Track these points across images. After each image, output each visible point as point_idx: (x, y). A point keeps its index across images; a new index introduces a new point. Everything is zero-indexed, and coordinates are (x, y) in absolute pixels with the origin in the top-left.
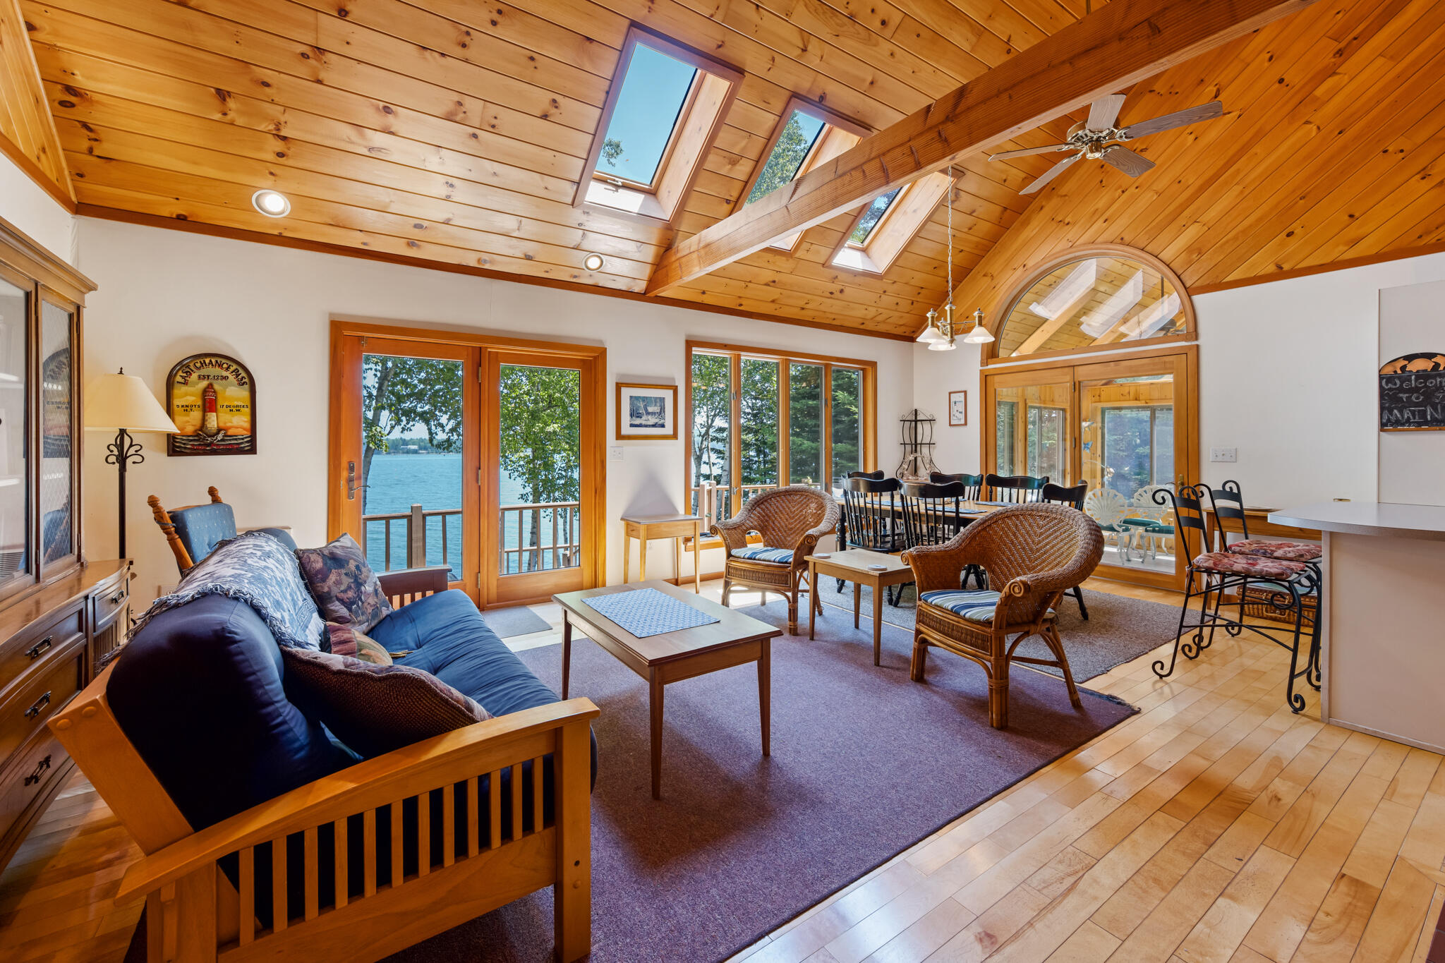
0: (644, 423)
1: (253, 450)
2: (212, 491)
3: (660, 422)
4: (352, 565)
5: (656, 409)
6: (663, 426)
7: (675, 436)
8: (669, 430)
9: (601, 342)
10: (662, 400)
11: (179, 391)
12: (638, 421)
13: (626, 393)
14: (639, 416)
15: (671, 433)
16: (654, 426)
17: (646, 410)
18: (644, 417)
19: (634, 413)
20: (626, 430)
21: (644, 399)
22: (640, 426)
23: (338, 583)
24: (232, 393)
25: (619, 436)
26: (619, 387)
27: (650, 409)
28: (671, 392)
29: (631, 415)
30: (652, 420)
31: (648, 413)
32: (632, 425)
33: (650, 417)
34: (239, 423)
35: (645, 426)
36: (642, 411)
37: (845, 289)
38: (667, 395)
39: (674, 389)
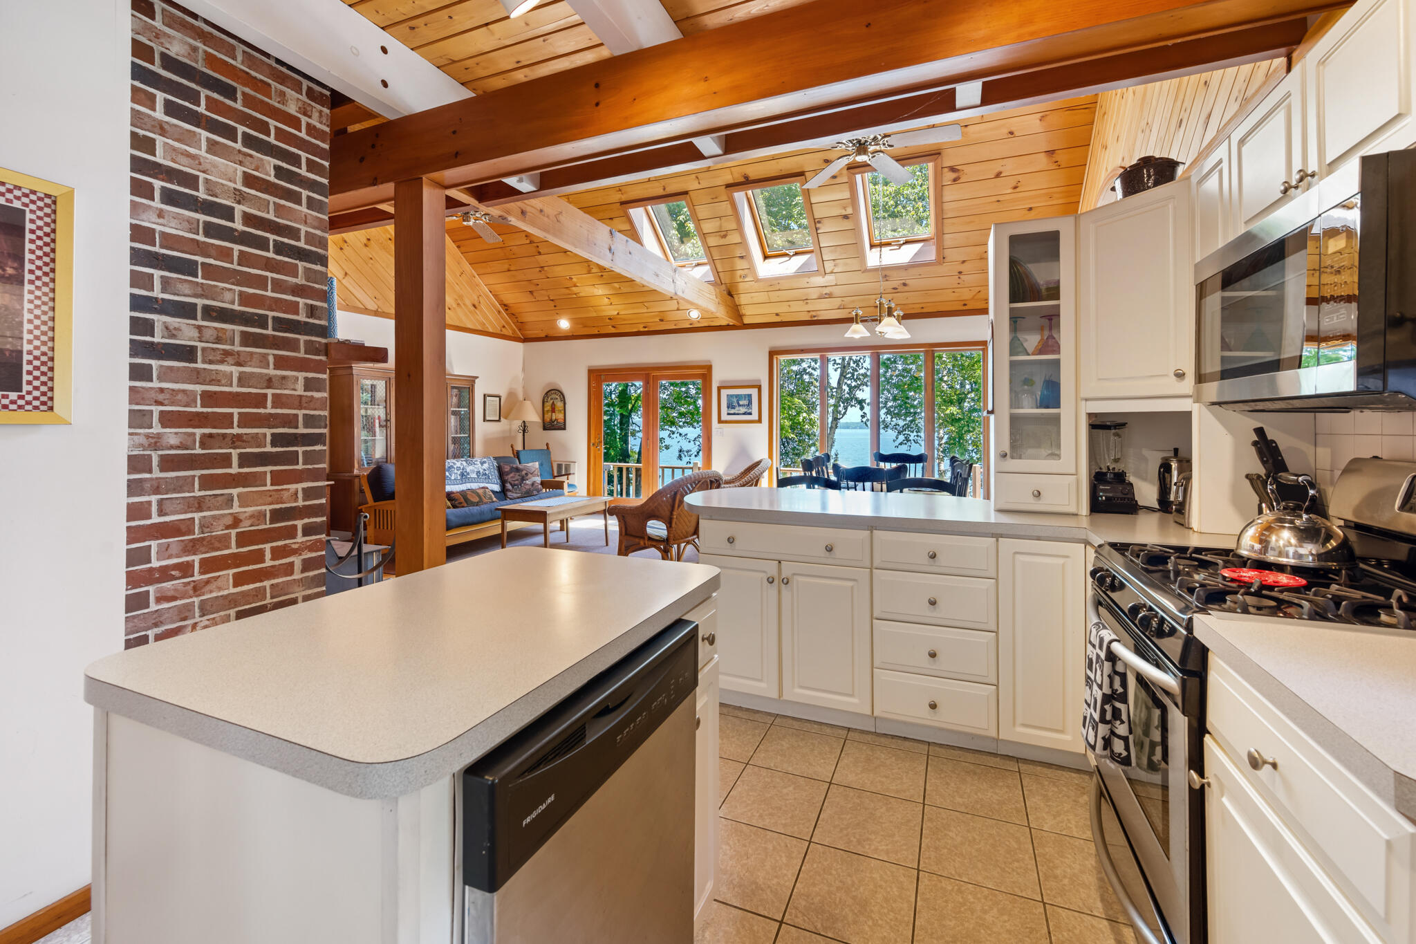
0: (737, 412)
1: (564, 429)
2: (547, 444)
3: (748, 411)
4: (524, 473)
5: (746, 402)
6: (750, 414)
7: (760, 421)
8: (755, 416)
9: (709, 361)
10: (750, 396)
11: (546, 404)
12: (732, 411)
13: (724, 393)
14: (733, 408)
15: (757, 418)
16: (744, 414)
17: (738, 403)
18: (737, 408)
19: (730, 406)
20: (724, 417)
21: (737, 396)
22: (734, 414)
23: (512, 477)
24: (559, 404)
25: (720, 421)
26: (719, 389)
27: (741, 403)
28: (756, 390)
29: (728, 407)
30: (743, 410)
31: (739, 405)
32: (728, 414)
33: (741, 408)
34: (561, 416)
35: (738, 414)
36: (735, 404)
37: (907, 282)
38: (754, 392)
39: (759, 388)
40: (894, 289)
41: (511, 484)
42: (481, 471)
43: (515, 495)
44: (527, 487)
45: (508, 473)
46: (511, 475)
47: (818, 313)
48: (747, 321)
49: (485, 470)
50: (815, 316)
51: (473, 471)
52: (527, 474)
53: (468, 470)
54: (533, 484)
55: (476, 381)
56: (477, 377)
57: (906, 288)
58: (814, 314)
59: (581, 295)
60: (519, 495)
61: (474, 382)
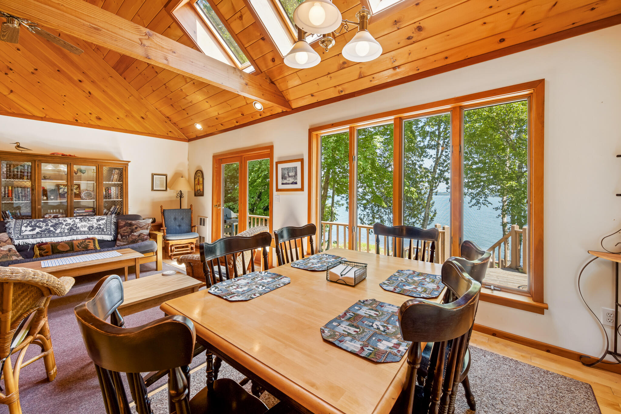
0: (288, 182)
3: (295, 181)
5: (293, 174)
6: (296, 183)
7: (302, 189)
8: (299, 186)
9: (272, 143)
10: (296, 168)
12: (285, 182)
13: (280, 167)
14: (286, 179)
15: (300, 187)
16: (292, 183)
17: (288, 175)
18: (288, 179)
19: (283, 178)
20: (280, 186)
21: (288, 169)
22: (286, 184)
25: (278, 190)
26: (277, 164)
27: (290, 174)
28: (300, 163)
29: (282, 178)
30: (291, 180)
31: (289, 177)
32: (283, 184)
33: (290, 179)
35: (288, 184)
36: (286, 175)
37: (422, 24)
38: (298, 164)
39: (302, 161)
40: (409, 38)
41: (121, 235)
42: (95, 226)
43: (122, 243)
44: (134, 237)
45: (122, 227)
46: (124, 228)
47: (344, 86)
48: (294, 106)
49: (100, 225)
50: (342, 91)
51: (85, 226)
52: (136, 228)
53: (79, 225)
54: (139, 235)
55: (129, 164)
56: (129, 162)
57: (423, 34)
58: (340, 88)
59: (194, 102)
60: (125, 243)
61: (127, 165)
